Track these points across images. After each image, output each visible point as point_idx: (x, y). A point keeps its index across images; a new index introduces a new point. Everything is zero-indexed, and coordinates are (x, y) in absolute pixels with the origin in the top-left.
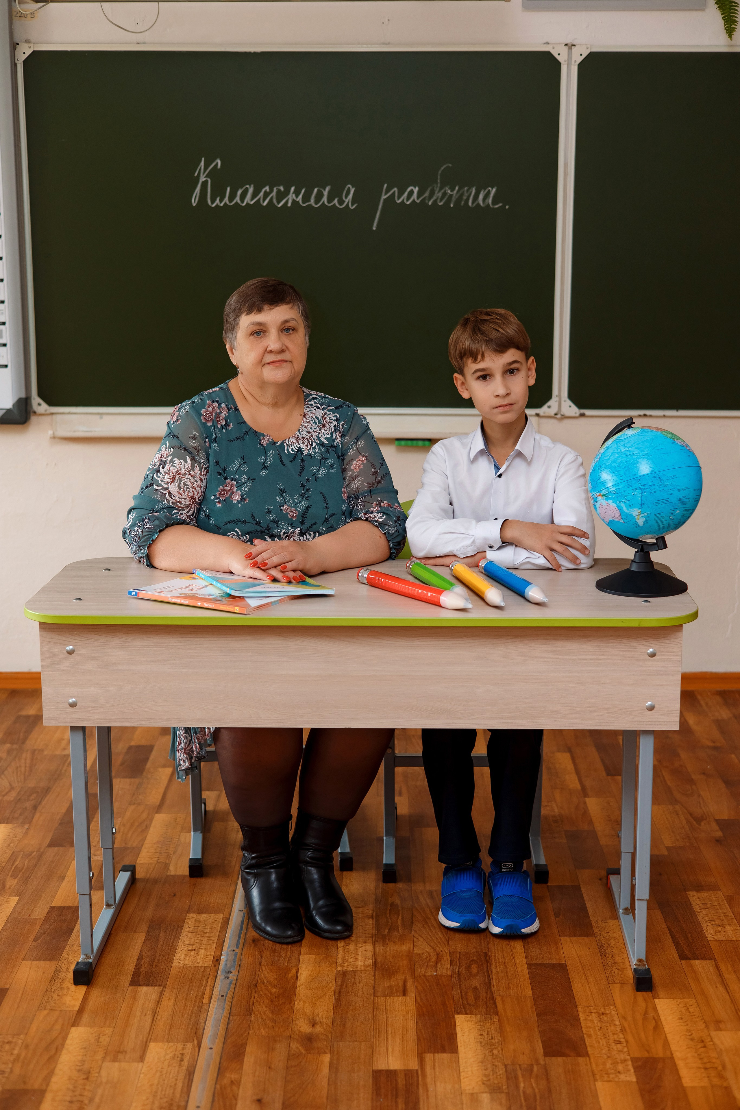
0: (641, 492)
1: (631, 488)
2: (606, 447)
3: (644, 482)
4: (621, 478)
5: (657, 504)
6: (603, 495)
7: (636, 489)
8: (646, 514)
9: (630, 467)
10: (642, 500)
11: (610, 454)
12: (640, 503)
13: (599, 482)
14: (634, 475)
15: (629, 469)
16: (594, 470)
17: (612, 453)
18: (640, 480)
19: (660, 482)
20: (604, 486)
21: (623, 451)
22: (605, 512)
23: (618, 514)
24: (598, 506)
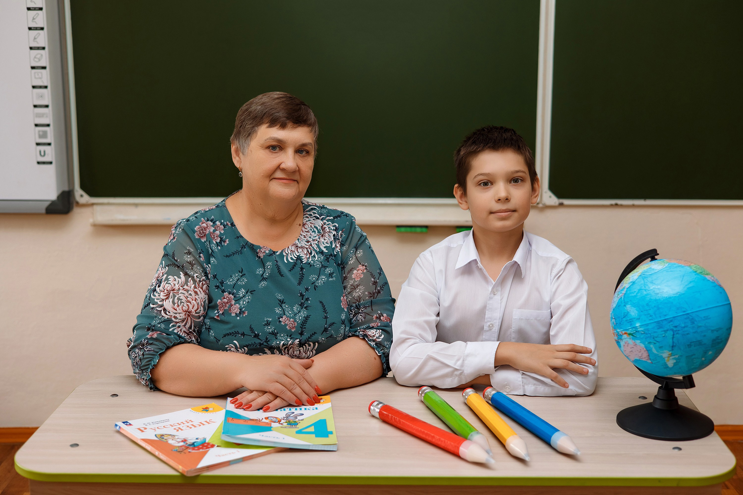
0: (672, 333)
1: (662, 330)
2: (631, 282)
3: (676, 323)
4: (651, 318)
5: (689, 346)
6: (629, 334)
7: (667, 330)
8: (677, 356)
9: (660, 306)
10: (673, 342)
11: (636, 290)
12: (671, 345)
13: (624, 319)
14: (665, 316)
15: (659, 308)
16: (618, 306)
17: (640, 290)
18: (671, 321)
19: (693, 323)
20: (631, 325)
21: (651, 288)
22: (631, 351)
23: (645, 355)
24: (622, 343)
